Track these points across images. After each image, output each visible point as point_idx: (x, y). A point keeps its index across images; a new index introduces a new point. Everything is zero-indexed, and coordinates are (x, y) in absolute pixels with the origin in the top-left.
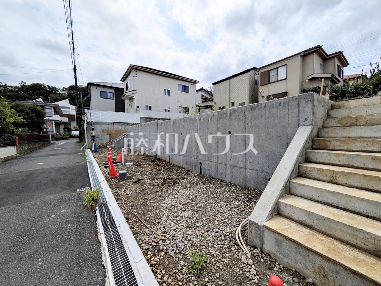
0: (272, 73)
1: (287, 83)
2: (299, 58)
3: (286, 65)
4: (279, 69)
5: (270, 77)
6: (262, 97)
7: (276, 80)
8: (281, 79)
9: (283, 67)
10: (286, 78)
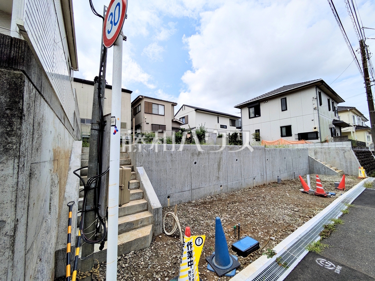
0: (154, 106)
1: (165, 119)
2: (170, 105)
3: (164, 105)
4: (159, 105)
5: (153, 109)
6: (147, 123)
7: (158, 114)
8: (160, 114)
9: (161, 106)
10: (163, 114)
